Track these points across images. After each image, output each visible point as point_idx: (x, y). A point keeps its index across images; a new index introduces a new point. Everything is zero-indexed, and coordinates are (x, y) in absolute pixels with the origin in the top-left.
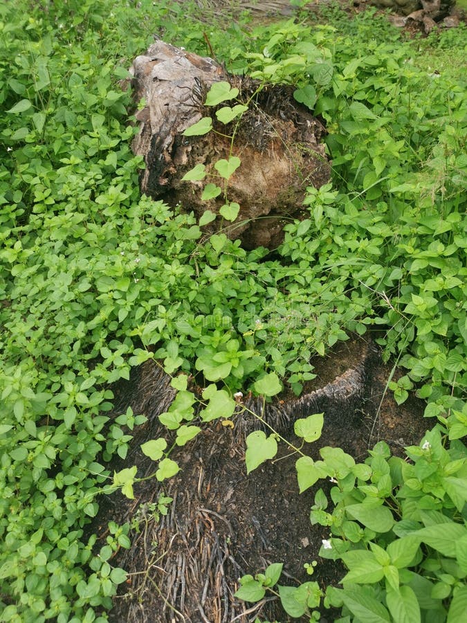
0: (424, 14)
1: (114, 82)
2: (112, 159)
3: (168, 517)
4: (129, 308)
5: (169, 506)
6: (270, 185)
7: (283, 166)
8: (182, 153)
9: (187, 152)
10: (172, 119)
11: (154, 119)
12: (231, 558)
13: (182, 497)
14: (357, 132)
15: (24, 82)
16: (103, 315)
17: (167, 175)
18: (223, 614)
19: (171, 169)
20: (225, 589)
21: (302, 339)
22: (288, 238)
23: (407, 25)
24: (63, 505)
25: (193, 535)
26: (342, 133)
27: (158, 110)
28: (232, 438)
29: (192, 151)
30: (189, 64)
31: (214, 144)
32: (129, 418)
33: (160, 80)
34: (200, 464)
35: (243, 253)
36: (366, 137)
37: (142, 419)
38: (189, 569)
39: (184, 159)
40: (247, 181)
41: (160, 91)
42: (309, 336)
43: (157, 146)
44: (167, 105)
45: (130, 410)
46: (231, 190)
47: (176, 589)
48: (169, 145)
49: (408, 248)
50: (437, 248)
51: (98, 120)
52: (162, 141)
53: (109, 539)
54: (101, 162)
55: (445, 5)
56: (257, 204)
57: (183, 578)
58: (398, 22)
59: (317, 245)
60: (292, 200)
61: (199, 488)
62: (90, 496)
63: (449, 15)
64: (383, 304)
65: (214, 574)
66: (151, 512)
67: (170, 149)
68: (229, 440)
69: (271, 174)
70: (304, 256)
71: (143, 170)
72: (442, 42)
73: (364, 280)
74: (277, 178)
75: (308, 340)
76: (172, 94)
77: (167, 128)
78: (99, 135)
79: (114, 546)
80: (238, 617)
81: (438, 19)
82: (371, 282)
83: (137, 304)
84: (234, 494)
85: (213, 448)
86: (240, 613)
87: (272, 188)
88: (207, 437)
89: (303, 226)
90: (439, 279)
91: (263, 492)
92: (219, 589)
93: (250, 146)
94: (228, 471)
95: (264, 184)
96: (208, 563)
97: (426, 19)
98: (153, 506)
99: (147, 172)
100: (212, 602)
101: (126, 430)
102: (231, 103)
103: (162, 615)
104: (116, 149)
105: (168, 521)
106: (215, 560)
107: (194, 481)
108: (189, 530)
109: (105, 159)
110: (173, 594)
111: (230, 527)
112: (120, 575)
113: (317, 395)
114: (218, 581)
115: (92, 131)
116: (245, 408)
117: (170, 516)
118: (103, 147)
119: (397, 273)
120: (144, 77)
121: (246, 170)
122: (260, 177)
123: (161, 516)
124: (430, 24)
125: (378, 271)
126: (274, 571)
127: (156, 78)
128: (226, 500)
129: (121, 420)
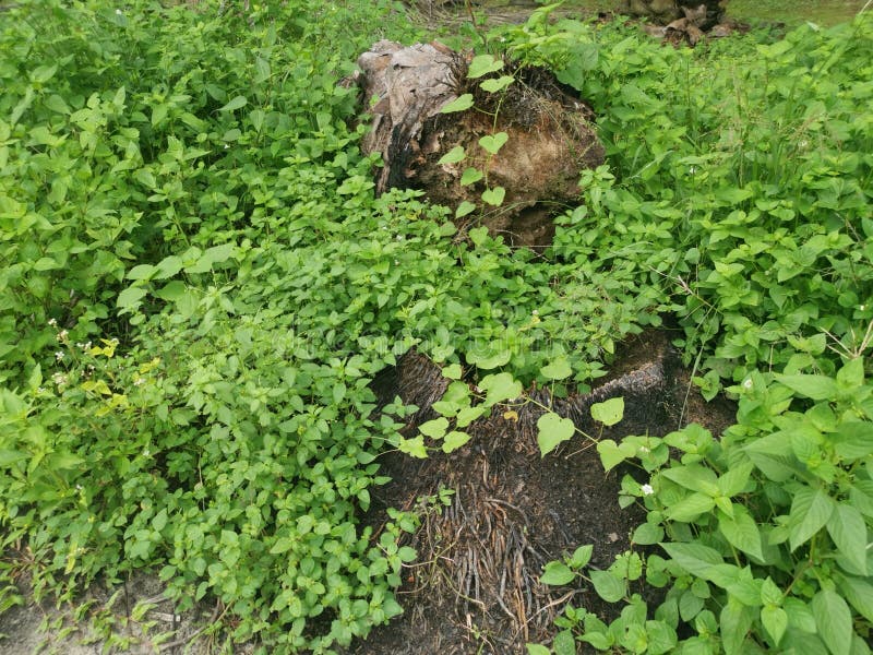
0: (687, 23)
1: (341, 77)
2: (341, 160)
3: (452, 509)
4: (389, 292)
5: (453, 497)
6: (537, 170)
7: (552, 148)
8: (432, 141)
9: (439, 138)
10: (420, 105)
11: (395, 109)
12: (530, 548)
13: (465, 490)
14: (631, 116)
15: (224, 87)
16: (358, 303)
17: (415, 166)
18: (526, 605)
19: (420, 158)
20: (527, 579)
21: (585, 336)
22: (559, 231)
23: (667, 36)
24: (335, 488)
25: (483, 526)
26: (612, 120)
27: (401, 99)
28: (517, 432)
29: (445, 137)
30: (435, 51)
31: (472, 127)
32: (398, 406)
33: (402, 67)
34: (483, 457)
35: (507, 249)
36: (642, 122)
37: (413, 409)
38: (482, 564)
39: (436, 146)
40: (511, 164)
41: (403, 79)
42: (594, 333)
43: (400, 136)
44: (413, 91)
45: (398, 399)
46: (492, 176)
47: (469, 582)
48: (418, 132)
49: (705, 223)
50: (738, 217)
51: (324, 118)
52: (408, 130)
53: (390, 526)
54: (327, 163)
55: (713, 12)
56: (522, 193)
57: (475, 570)
58: (656, 32)
59: (595, 236)
60: (562, 188)
61: (485, 480)
62: (363, 482)
63: (718, 23)
64: (679, 291)
65: (512, 564)
66: (431, 505)
67: (419, 136)
68: (513, 435)
69: (537, 158)
70: (580, 249)
71: (381, 169)
72: (713, 53)
73: (655, 266)
74: (545, 161)
75: (593, 337)
76: (418, 81)
77: (415, 115)
78: (326, 134)
79: (396, 532)
80: (544, 608)
81: (705, 28)
82: (663, 267)
83: (398, 289)
84: (525, 487)
85: (496, 442)
86: (544, 605)
87: (540, 173)
88: (488, 431)
89: (578, 214)
90: (743, 247)
91: (559, 487)
92: (519, 581)
93: (515, 125)
94: (516, 466)
95: (531, 168)
96: (503, 555)
97: (690, 28)
98: (433, 500)
99: (387, 170)
100: (512, 595)
101: (396, 419)
102: (495, 75)
103: (454, 613)
104: (345, 149)
105: (452, 513)
106: (512, 551)
107: (478, 475)
108: (478, 522)
109: (332, 160)
110: (465, 587)
111: (525, 517)
112: (409, 554)
113: (611, 386)
114: (517, 572)
115: (317, 130)
116: (529, 400)
117: (454, 508)
118: (329, 149)
119: (693, 254)
120: (374, 73)
121: (511, 153)
122: (527, 160)
123: (443, 507)
124: (696, 34)
125: (670, 255)
126: (583, 554)
127: (397, 66)
128: (517, 492)
129: (389, 408)
